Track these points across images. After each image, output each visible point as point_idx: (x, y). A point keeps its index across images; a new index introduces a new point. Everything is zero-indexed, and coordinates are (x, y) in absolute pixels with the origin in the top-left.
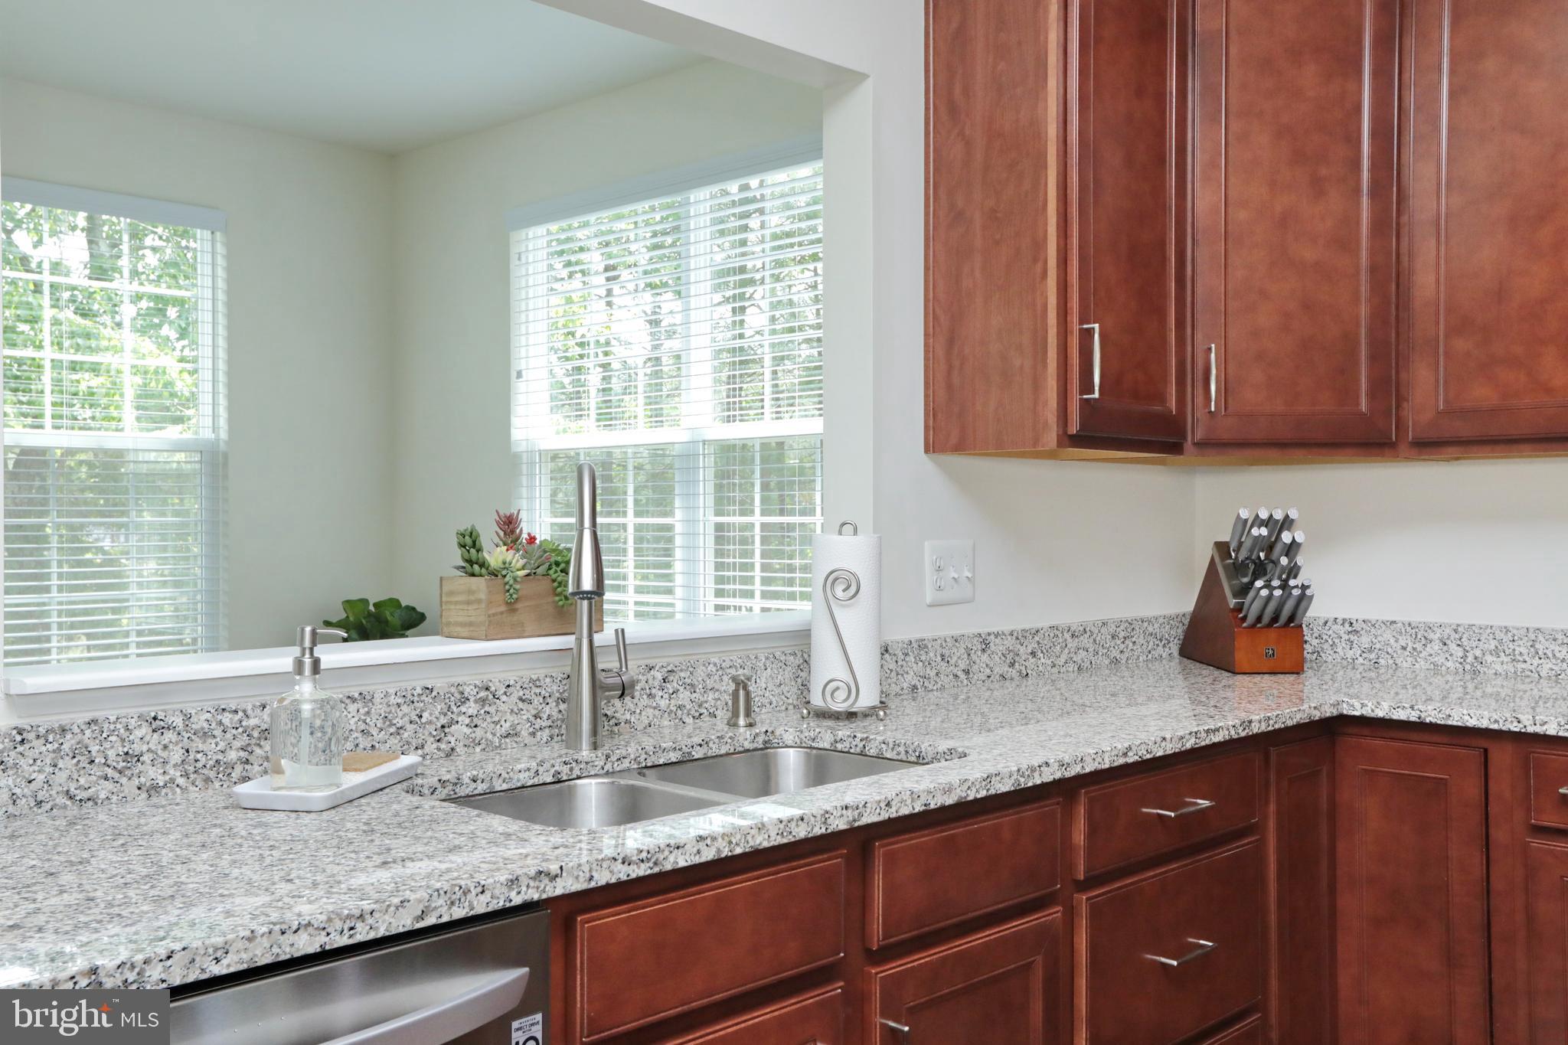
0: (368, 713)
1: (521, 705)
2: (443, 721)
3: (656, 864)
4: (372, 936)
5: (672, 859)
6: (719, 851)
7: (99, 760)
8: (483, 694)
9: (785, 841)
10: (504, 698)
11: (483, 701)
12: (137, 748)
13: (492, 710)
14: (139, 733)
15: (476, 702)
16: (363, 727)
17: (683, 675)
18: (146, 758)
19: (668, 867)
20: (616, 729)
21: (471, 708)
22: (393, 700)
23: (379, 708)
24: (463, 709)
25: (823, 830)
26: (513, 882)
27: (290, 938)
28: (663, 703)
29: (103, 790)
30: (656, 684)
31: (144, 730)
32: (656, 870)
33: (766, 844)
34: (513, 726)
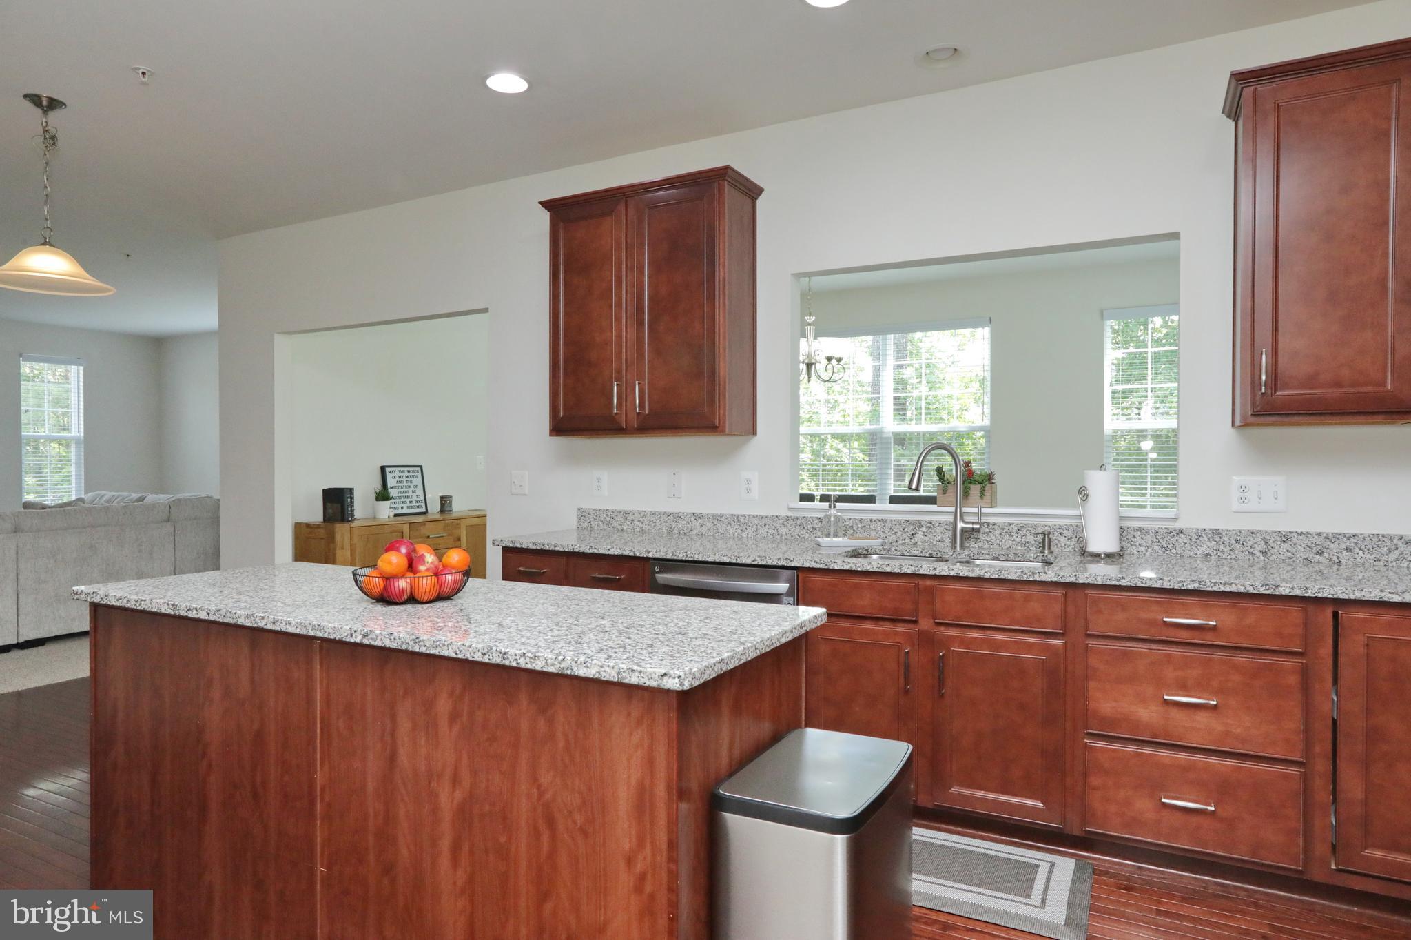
0: (884, 526)
1: (945, 531)
2: (913, 532)
3: (826, 565)
4: (741, 562)
5: (832, 565)
6: (851, 567)
7: (806, 528)
8: (929, 525)
9: (880, 571)
10: (938, 527)
11: (929, 528)
12: (815, 526)
13: (933, 531)
14: (815, 522)
15: (926, 527)
16: (882, 530)
17: (1029, 529)
18: (818, 529)
19: (831, 568)
20: (992, 546)
21: (924, 529)
22: (893, 523)
23: (888, 524)
24: (921, 529)
25: (899, 571)
26: (779, 559)
27: (722, 557)
28: (1018, 540)
29: (807, 536)
30: (1014, 531)
31: (817, 521)
32: (826, 567)
33: (871, 570)
34: (942, 538)
